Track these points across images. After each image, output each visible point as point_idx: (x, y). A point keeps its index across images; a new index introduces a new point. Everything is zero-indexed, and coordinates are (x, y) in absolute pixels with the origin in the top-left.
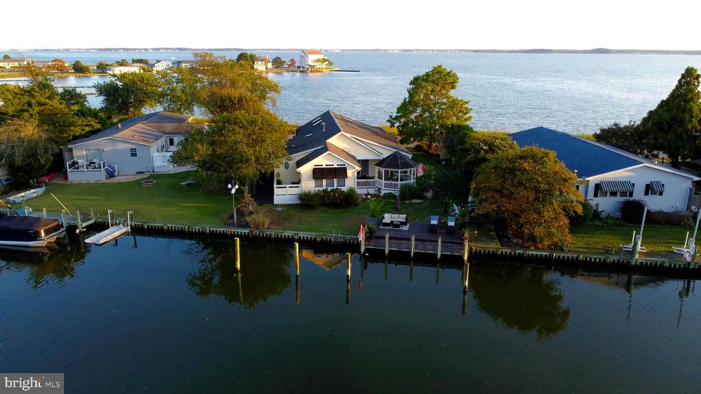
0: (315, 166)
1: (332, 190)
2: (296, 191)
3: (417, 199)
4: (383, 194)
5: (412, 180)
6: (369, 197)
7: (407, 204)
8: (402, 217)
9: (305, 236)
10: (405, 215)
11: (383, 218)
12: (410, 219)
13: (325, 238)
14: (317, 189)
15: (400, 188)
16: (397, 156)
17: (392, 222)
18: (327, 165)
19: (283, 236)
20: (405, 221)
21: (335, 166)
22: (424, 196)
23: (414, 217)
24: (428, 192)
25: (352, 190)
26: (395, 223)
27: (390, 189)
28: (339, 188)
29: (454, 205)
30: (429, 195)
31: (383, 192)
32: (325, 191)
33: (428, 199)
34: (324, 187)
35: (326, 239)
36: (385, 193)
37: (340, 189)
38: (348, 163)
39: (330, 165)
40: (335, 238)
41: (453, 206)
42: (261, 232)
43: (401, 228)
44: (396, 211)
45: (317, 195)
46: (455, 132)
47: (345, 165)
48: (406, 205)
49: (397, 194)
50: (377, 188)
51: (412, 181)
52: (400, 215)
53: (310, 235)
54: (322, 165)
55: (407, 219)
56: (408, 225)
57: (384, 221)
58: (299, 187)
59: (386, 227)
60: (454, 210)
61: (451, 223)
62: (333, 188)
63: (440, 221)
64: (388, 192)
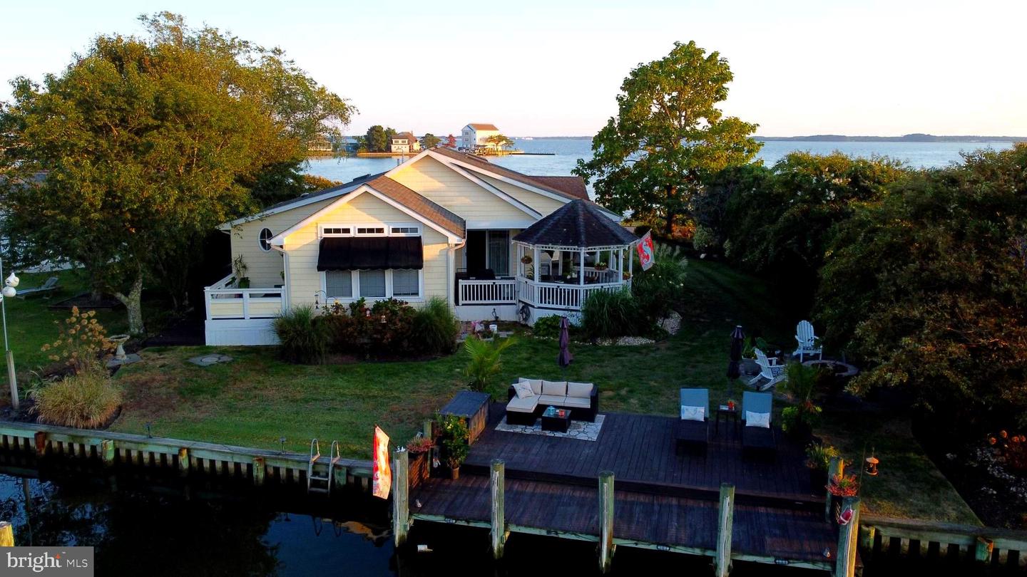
0: (327, 231)
1: (378, 307)
2: (272, 308)
3: (635, 335)
4: (536, 320)
5: (621, 282)
6: (494, 328)
7: (605, 348)
8: (578, 393)
9: (219, 460)
10: (589, 386)
11: (512, 393)
12: (610, 398)
13: (283, 467)
14: (332, 302)
15: (586, 303)
16: (576, 212)
17: (541, 408)
18: (361, 231)
19: (146, 456)
20: (586, 404)
21: (387, 233)
22: (657, 328)
23: (623, 392)
24: (666, 316)
25: (438, 309)
26: (550, 412)
27: (555, 306)
28: (399, 298)
29: (758, 352)
30: (671, 324)
31: (536, 315)
32: (358, 307)
33: (664, 335)
34: (356, 296)
35: (289, 471)
36: (541, 319)
37: (402, 303)
38: (425, 225)
39: (371, 231)
40: (319, 468)
41: (751, 355)
42: (74, 437)
43: (571, 433)
44: (563, 370)
45: (333, 320)
46: (729, 183)
47: (415, 230)
48: (600, 352)
49: (575, 319)
50: (521, 305)
51: (620, 284)
52: (572, 384)
53: (233, 454)
54: (347, 231)
55: (594, 399)
56: (600, 418)
57: (514, 405)
58: (278, 295)
59: (519, 429)
60: (757, 370)
61: (758, 418)
62: (380, 299)
63: (713, 409)
64: (550, 314)
